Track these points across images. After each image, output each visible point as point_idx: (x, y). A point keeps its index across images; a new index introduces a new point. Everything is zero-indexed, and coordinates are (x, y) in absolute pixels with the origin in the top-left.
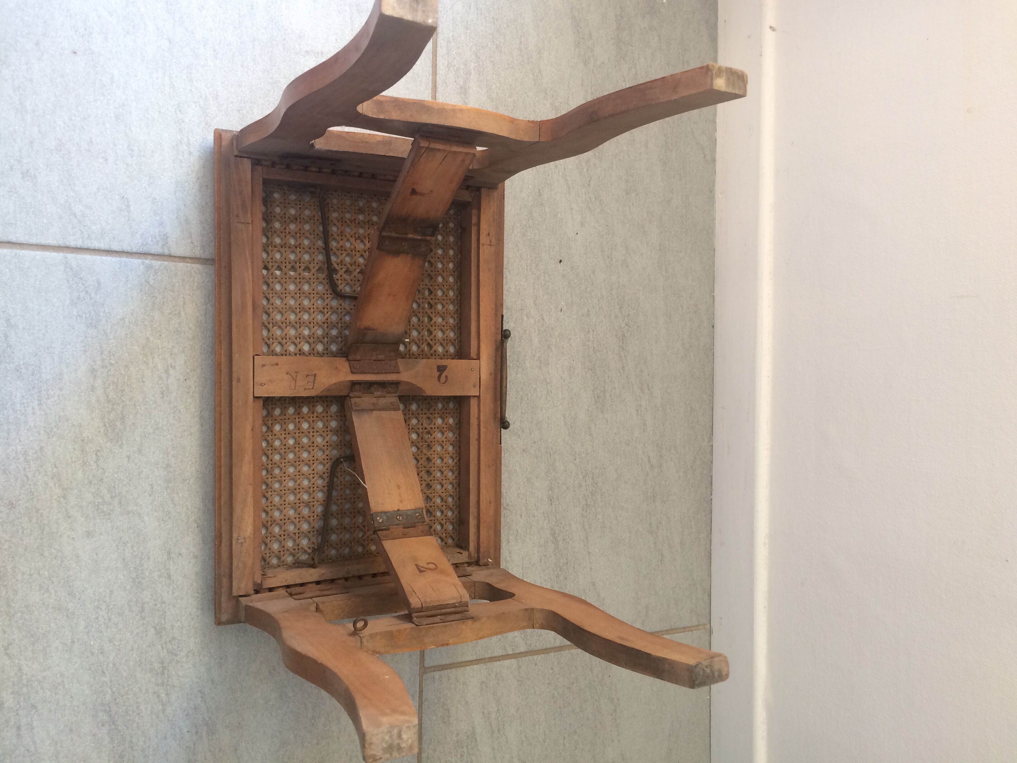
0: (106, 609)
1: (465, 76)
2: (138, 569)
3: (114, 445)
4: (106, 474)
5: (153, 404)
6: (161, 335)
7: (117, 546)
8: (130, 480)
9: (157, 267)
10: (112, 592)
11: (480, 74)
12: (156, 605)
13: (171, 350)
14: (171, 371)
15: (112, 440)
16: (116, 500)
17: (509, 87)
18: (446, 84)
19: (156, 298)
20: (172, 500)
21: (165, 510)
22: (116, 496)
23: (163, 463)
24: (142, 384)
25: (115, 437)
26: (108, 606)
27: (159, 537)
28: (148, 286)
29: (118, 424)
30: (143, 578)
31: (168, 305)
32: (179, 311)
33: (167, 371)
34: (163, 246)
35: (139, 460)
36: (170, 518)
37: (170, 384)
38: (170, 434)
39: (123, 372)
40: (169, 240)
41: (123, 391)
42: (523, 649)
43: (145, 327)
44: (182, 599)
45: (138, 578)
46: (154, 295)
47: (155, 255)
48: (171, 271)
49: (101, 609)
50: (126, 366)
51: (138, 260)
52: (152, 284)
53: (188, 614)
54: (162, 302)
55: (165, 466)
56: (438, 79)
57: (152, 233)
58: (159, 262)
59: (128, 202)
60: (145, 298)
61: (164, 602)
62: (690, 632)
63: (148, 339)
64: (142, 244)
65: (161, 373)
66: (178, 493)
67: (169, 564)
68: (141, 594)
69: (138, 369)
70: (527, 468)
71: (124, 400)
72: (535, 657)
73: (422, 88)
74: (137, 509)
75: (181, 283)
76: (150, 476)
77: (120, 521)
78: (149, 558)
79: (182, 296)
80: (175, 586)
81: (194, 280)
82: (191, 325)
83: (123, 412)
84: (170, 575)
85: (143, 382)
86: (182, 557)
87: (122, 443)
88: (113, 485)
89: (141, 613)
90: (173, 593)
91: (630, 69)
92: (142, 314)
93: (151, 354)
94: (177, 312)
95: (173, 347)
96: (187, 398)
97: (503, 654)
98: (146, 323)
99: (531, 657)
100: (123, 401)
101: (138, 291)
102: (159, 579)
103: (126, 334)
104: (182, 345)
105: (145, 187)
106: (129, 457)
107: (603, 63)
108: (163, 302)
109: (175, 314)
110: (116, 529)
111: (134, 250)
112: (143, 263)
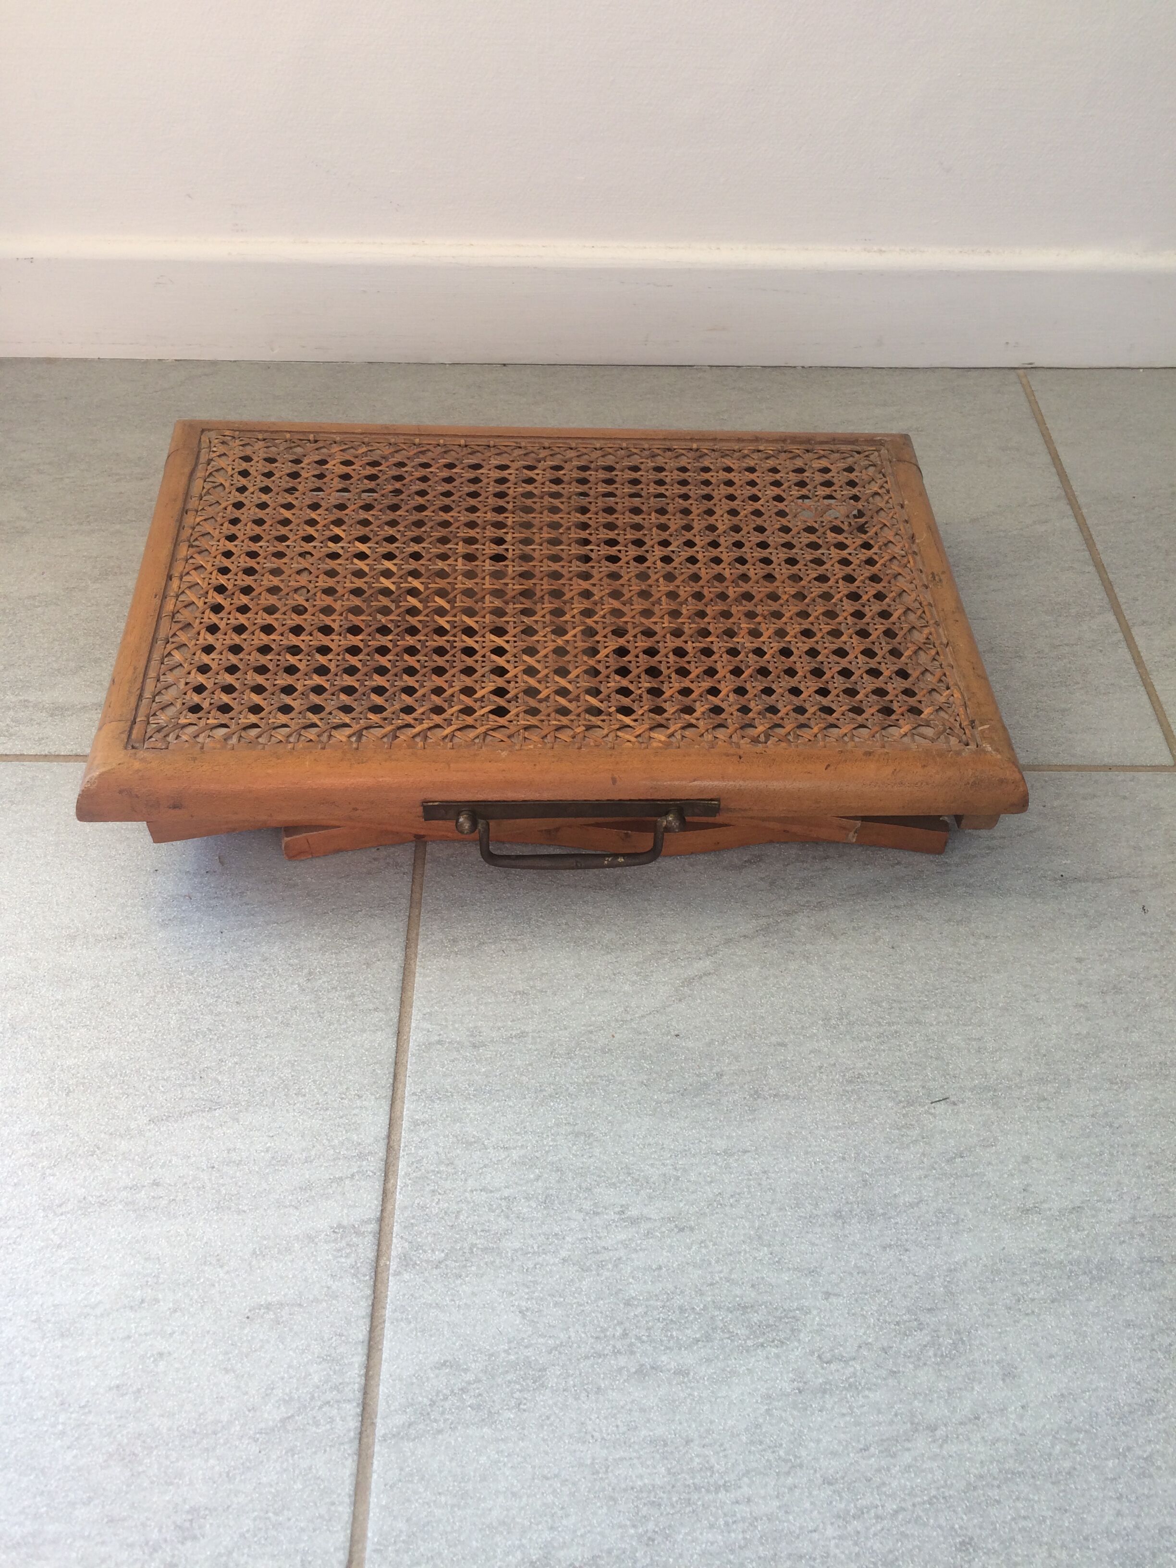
0: (1169, 1335)
1: (31, 709)
2: (1071, 1272)
3: (805, 1325)
4: (870, 1340)
5: (706, 1247)
6: (556, 1234)
7: (1027, 1314)
8: (878, 1291)
9: (406, 1245)
10: (1128, 1324)
11: (28, 687)
12: (1142, 1235)
13: (587, 1214)
14: (633, 1212)
15: (793, 1330)
16: (925, 1318)
17: (57, 643)
18: (43, 739)
19: (474, 1245)
20: (912, 1205)
21: (934, 1219)
22: (916, 1320)
23: (832, 1225)
24: (664, 1269)
25: (787, 1323)
26: (1162, 1331)
27: (995, 1230)
28: (448, 1262)
29: (756, 1318)
30: (1088, 1261)
31: (489, 1221)
32: (501, 1199)
33: (634, 1221)
34: (358, 1233)
35: (832, 1273)
36: (950, 1210)
37: (662, 1215)
38: (768, 1213)
39: (640, 1310)
40: (345, 1223)
41: (682, 1309)
42: (1111, 618)
43: (538, 1266)
44: (1119, 1183)
45: (1091, 1272)
46: (466, 1251)
47: (378, 1250)
48: (413, 1218)
49: (1170, 1345)
50: (628, 1304)
51: (390, 1284)
52: (443, 1255)
53: (1148, 1171)
54: (482, 1234)
55: (840, 1221)
56: (32, 752)
57: (330, 1257)
58: (394, 1240)
59: (260, 1307)
60: (474, 1268)
61: (1133, 1218)
62: (1036, 393)
63: (564, 1260)
64: (355, 1275)
65: (637, 1233)
66: (895, 1196)
67: (1050, 1209)
68: (1123, 1265)
69: (631, 1280)
71: (702, 1306)
72: (1121, 600)
73: (48, 777)
74: (939, 1277)
75: (440, 1197)
76: (865, 1251)
77: (971, 1310)
78: (1044, 1250)
79: (467, 1194)
80: (1095, 1198)
81: (433, 1171)
82: (532, 1176)
83: (728, 1308)
84: (1074, 1208)
85: (660, 1268)
86: (1028, 1185)
87: (798, 1309)
88: (893, 1326)
89: (1163, 1264)
90: (1109, 1201)
91: (40, 472)
92: (510, 1273)
93: (598, 1253)
94: (504, 1203)
95: (580, 1211)
96: (689, 1181)
97: (1125, 646)
98: (530, 1265)
99: (1123, 607)
100: (705, 1308)
101: (459, 1282)
102: (1084, 1230)
103: (556, 1304)
104: (575, 1192)
105: (228, 1272)
106: (827, 1295)
107: (25, 508)
108: (482, 1231)
109: (508, 1208)
110: (989, 1317)
111: (369, 1292)
112: (397, 1274)
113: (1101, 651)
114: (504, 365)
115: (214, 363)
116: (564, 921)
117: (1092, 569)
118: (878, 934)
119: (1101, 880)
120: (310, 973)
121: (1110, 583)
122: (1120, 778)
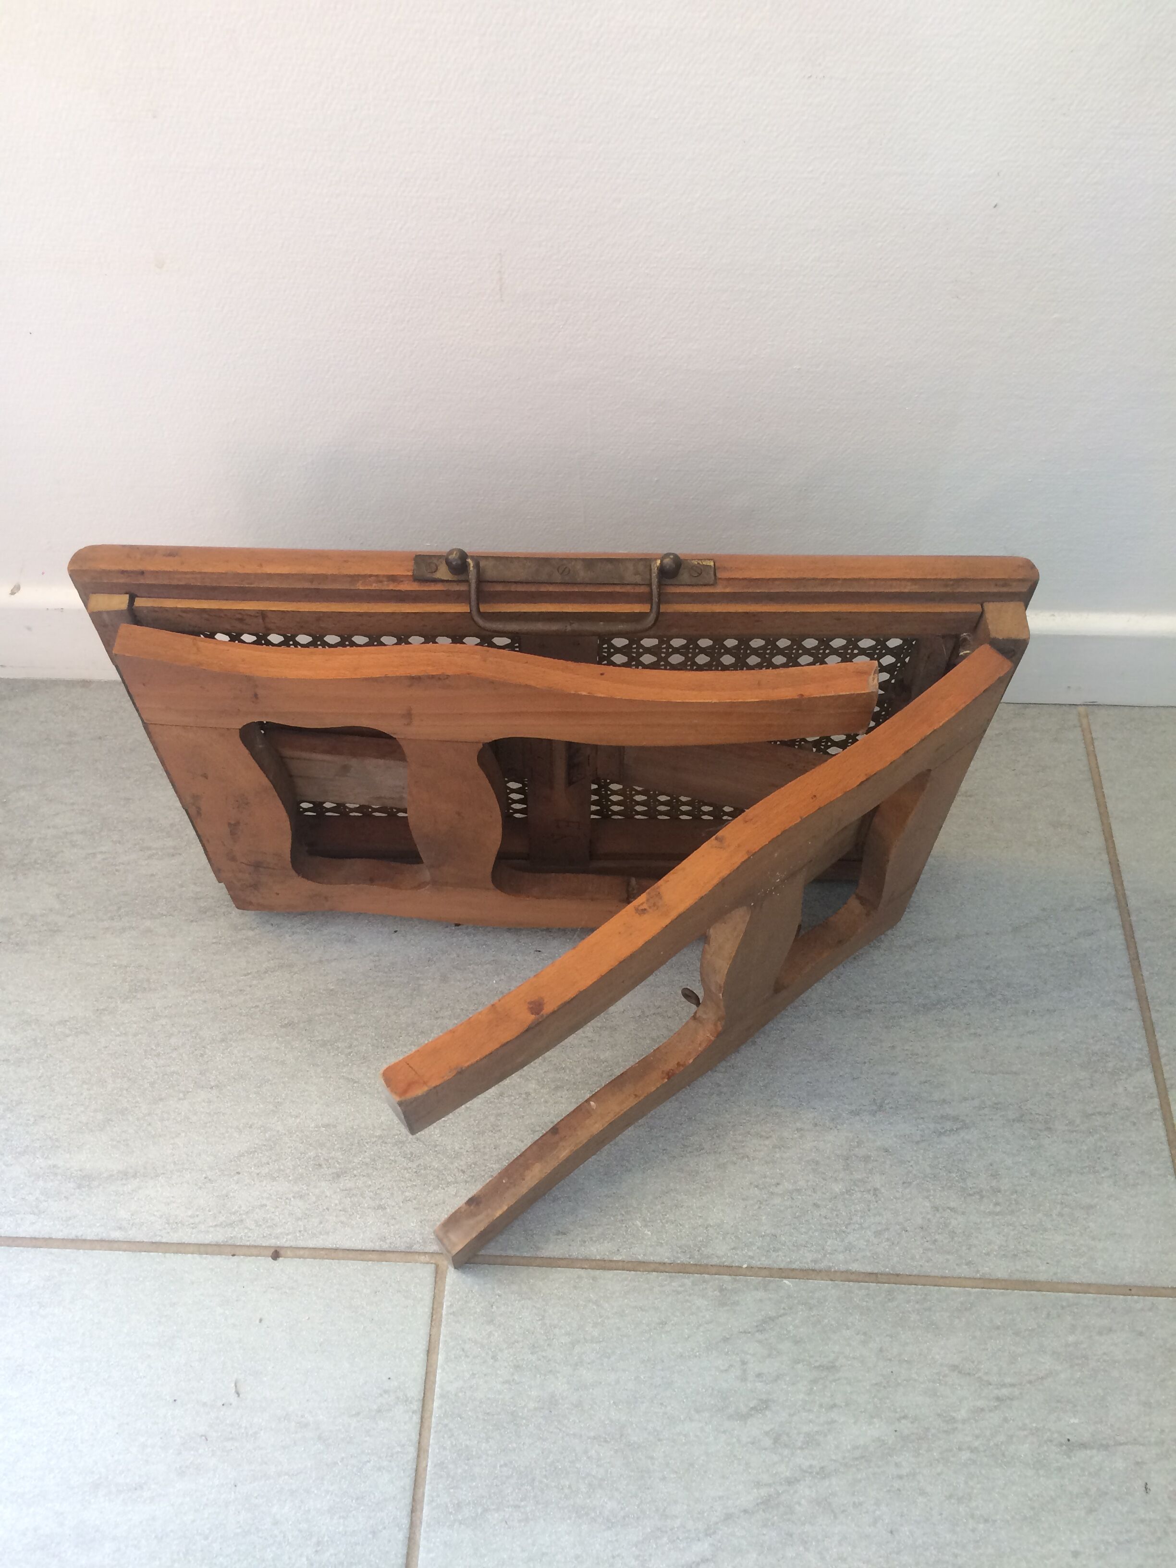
1: (59, 1177)
11: (58, 1147)
17: (85, 1086)
18: (70, 1218)
42: (1149, 1077)
56: (60, 1235)
62: (1096, 743)
70: (802, 1061)
72: (1162, 1051)
73: (74, 1271)
91: (74, 845)
97: (1160, 1118)
99: (1163, 1061)
107: (58, 896)
113: (1134, 1124)
116: (567, 1483)
117: (1133, 1004)
118: (878, 1513)
119: (1106, 1447)
120: (318, 1543)
121: (1152, 1024)
122: (1139, 1306)
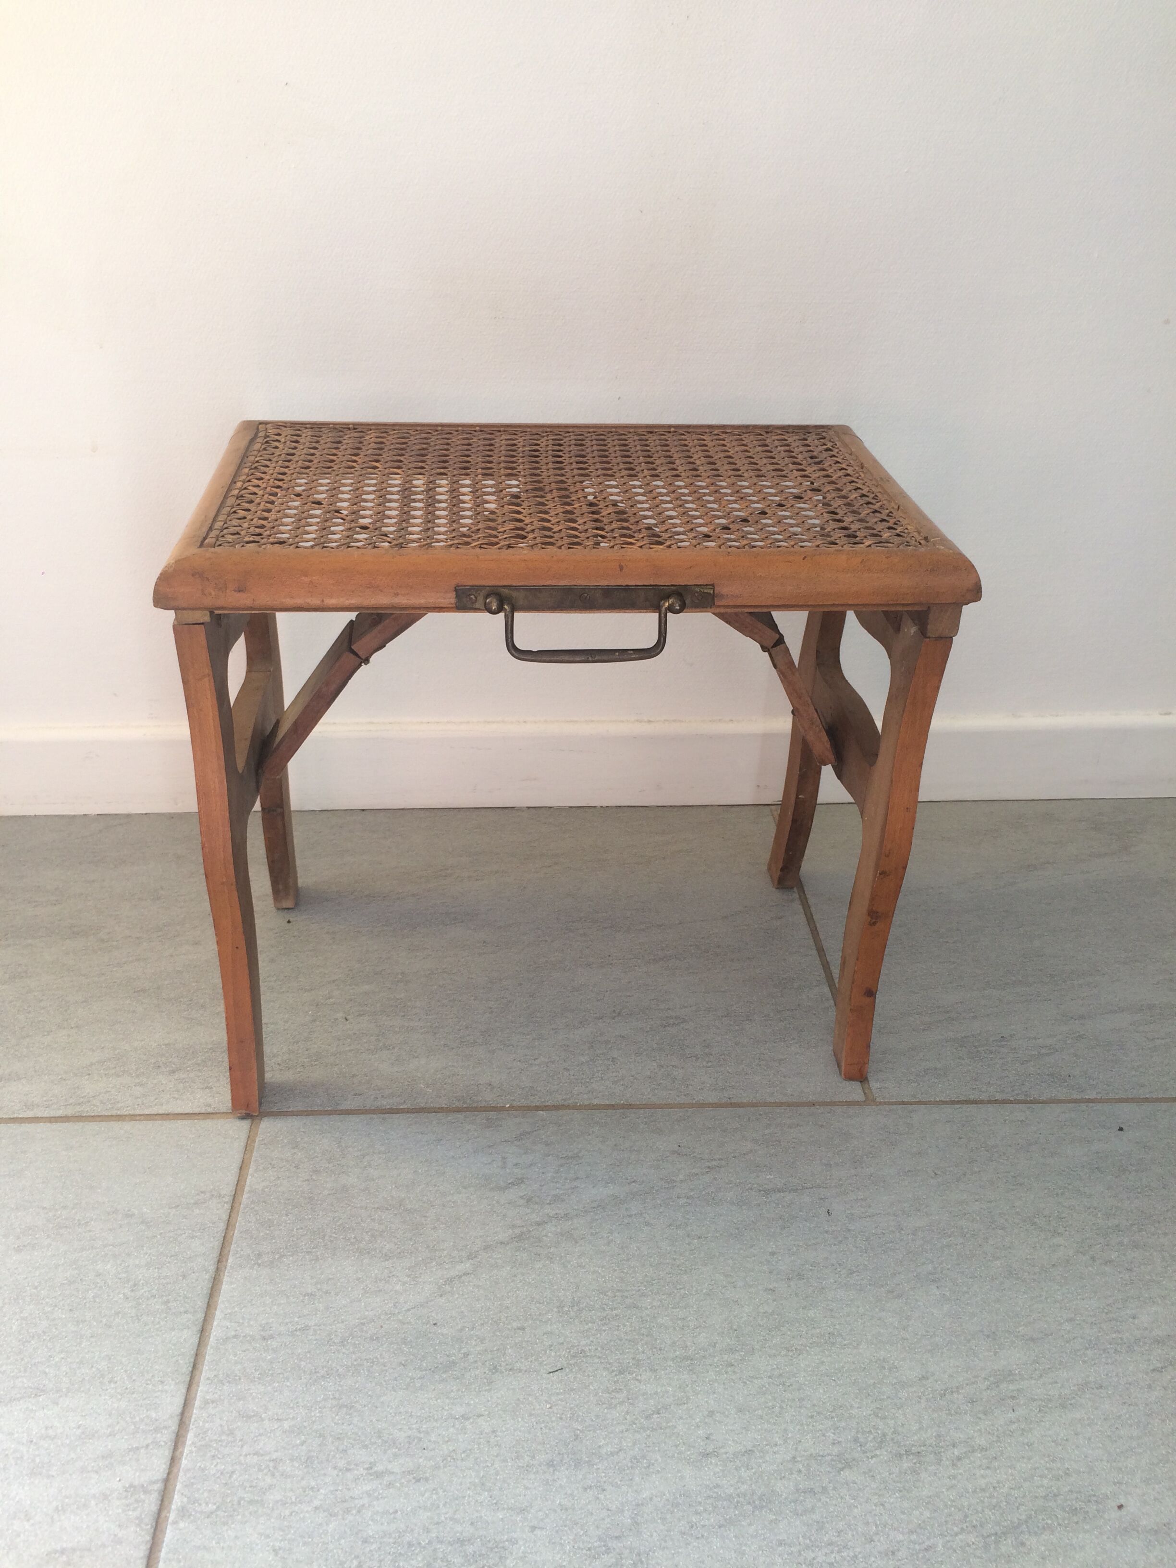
0: (813, 1551)
2: (738, 1502)
3: (512, 1553)
4: (564, 1564)
5: (437, 1493)
6: (312, 1488)
7: (698, 1538)
8: (576, 1524)
9: (185, 1500)
10: (781, 1543)
12: (800, 1471)
13: (341, 1470)
14: (379, 1468)
15: (501, 1558)
16: (613, 1544)
19: (243, 1498)
20: (612, 1454)
21: (630, 1465)
22: (604, 1546)
23: (545, 1472)
24: (399, 1513)
25: (496, 1552)
26: (807, 1547)
27: (679, 1471)
28: (218, 1513)
29: (470, 1549)
30: (753, 1493)
31: (257, 1479)
32: (270, 1461)
33: (379, 1475)
34: (146, 1491)
35: (540, 1511)
36: (644, 1457)
37: (403, 1469)
38: (492, 1465)
39: (374, 1546)
40: (136, 1483)
41: (410, 1545)
43: (293, 1514)
44: (785, 1430)
45: (754, 1502)
46: (235, 1503)
47: (161, 1505)
48: (194, 1478)
49: (814, 1559)
50: (365, 1541)
51: (168, 1531)
52: (215, 1507)
53: (810, 1420)
54: (250, 1489)
55: (551, 1469)
57: (120, 1511)
58: (176, 1497)
59: (56, 1552)
60: (239, 1517)
61: (794, 1458)
63: (316, 1508)
64: (139, 1525)
65: (381, 1484)
66: (600, 1447)
67: (726, 1453)
68: (781, 1495)
69: (370, 1522)
71: (427, 1541)
74: (628, 1510)
75: (219, 1461)
76: (569, 1492)
77: (651, 1536)
78: (718, 1486)
79: (242, 1458)
80: (765, 1443)
81: (216, 1440)
82: (298, 1442)
83: (449, 1542)
84: (746, 1452)
85: (396, 1512)
86: (711, 1434)
87: (507, 1540)
88: (584, 1551)
89: (815, 1494)
90: (776, 1445)
92: (269, 1519)
93: (345, 1501)
94: (271, 1464)
95: (335, 1468)
96: (430, 1441)
98: (287, 1513)
100: (430, 1543)
101: (226, 1528)
102: (752, 1469)
103: (305, 1544)
104: (332, 1453)
105: (33, 1525)
106: (533, 1528)
108: (251, 1487)
109: (275, 1467)
110: (666, 1541)
111: (148, 1538)
112: (175, 1523)
113: (815, 1014)
114: (363, 810)
115: (128, 816)
116: (353, 1236)
117: (815, 952)
118: (611, 1238)
119: (796, 1190)
120: (135, 1285)
122: (820, 1111)
